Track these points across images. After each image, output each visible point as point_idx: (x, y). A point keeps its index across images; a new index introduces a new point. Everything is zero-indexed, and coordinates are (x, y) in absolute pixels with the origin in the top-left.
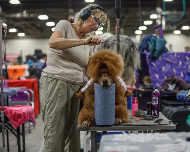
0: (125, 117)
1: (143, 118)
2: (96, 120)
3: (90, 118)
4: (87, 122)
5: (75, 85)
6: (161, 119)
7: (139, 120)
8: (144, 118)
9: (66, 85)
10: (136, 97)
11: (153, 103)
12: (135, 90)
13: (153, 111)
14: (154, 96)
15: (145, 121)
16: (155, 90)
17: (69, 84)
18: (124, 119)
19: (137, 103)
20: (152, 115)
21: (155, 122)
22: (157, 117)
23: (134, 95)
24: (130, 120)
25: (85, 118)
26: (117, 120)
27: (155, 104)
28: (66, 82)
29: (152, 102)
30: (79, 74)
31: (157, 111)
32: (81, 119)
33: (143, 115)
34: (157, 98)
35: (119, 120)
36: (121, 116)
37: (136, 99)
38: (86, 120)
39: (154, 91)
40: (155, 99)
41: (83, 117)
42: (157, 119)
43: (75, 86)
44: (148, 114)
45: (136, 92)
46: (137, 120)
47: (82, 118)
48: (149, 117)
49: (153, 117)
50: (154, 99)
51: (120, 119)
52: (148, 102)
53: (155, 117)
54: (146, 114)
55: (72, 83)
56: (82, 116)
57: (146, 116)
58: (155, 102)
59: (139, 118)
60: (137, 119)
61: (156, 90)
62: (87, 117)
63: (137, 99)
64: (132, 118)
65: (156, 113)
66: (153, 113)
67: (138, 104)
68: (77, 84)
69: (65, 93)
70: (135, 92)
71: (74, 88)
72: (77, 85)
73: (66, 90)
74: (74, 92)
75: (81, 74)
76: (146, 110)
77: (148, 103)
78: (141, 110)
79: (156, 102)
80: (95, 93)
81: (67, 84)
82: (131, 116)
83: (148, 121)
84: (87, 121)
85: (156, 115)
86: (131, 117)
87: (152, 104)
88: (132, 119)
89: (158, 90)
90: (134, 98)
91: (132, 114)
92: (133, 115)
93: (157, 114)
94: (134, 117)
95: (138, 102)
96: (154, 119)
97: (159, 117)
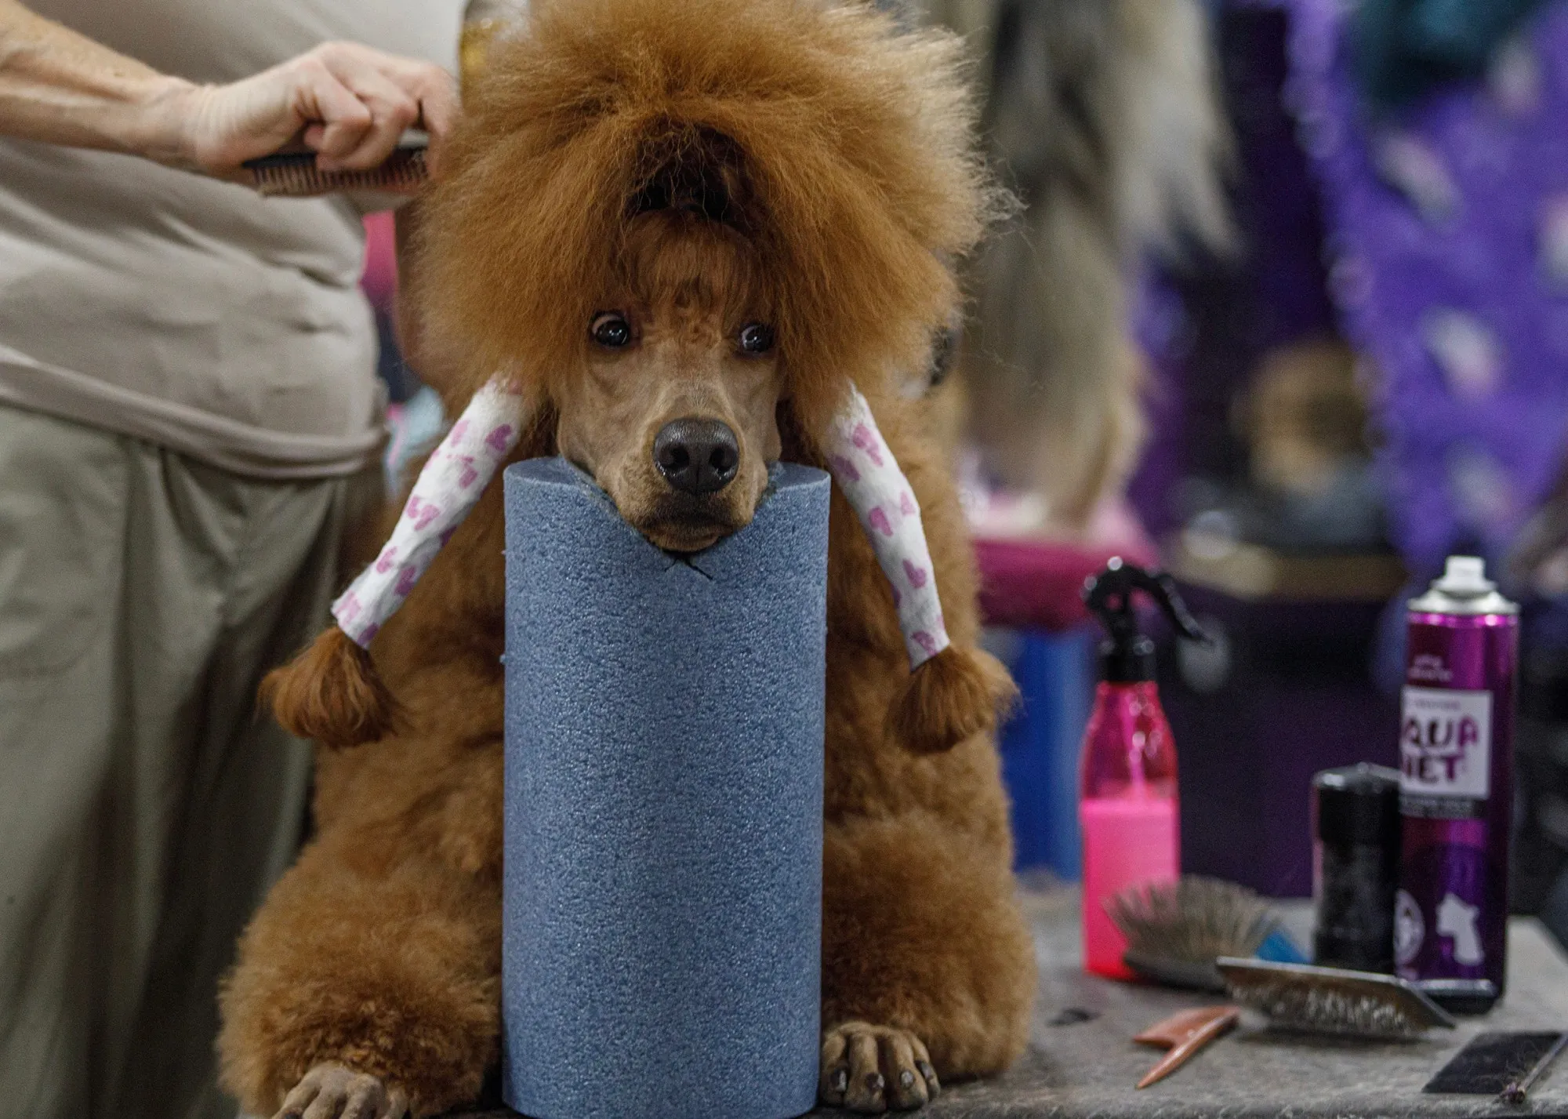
0: (981, 993)
1: (1250, 1019)
2: (522, 1040)
3: (409, 1021)
4: (358, 1085)
5: (244, 492)
6: (1543, 1024)
7: (1196, 1036)
8: (1266, 1010)
9: (107, 488)
10: (1149, 688)
11: (1411, 785)
12: (1132, 577)
13: (1404, 901)
14: (1428, 665)
15: (1280, 1059)
16: (1440, 572)
17: (152, 466)
18: (968, 1020)
19: (1152, 772)
20: (1390, 969)
21: (1441, 1085)
22: (1479, 1005)
23: (1107, 646)
24: (1048, 1039)
25: (322, 1022)
26: (850, 1041)
27: (1442, 787)
28: (102, 445)
29: (1393, 759)
30: (307, 328)
31: (1465, 898)
32: (268, 1027)
33: (1254, 962)
34: (1478, 706)
35: (884, 1048)
36: (915, 977)
37: (1144, 724)
38: (351, 1052)
39: (1424, 589)
40: (1443, 716)
41: (300, 993)
42: (1470, 1030)
43: (236, 507)
44: (1328, 949)
45: (1143, 603)
46: (1163, 1046)
47: (285, 1023)
48: (1354, 991)
49: (1404, 1000)
50: (1424, 717)
51: (909, 1018)
52: (1333, 765)
53: (1441, 999)
54: (1305, 944)
55: (191, 461)
56: (293, 976)
57: (1303, 985)
58: (1439, 769)
59: (1186, 1014)
60: (1158, 1029)
61: (1464, 572)
62: (371, 1007)
63: (1153, 711)
64: (1082, 1016)
65: (1450, 940)
66: (1408, 932)
67: (1169, 787)
68: (278, 483)
69: (83, 612)
70: (1126, 610)
71: (224, 544)
72: (273, 499)
73: (105, 557)
74: (215, 598)
75: (336, 328)
76: (1300, 890)
77: (1334, 779)
78: (1218, 888)
79: (1450, 762)
80: (512, 619)
81: (119, 471)
82: (1069, 975)
83: (1341, 1063)
84: (358, 1065)
85: (1453, 969)
86: (1063, 995)
87: (1392, 792)
88: (1076, 1037)
89: (1489, 574)
90: (1112, 704)
91: (1076, 955)
92: (1099, 969)
93: (1469, 950)
94: (1115, 993)
95: (1170, 757)
96: (1435, 1034)
97: (1511, 998)
